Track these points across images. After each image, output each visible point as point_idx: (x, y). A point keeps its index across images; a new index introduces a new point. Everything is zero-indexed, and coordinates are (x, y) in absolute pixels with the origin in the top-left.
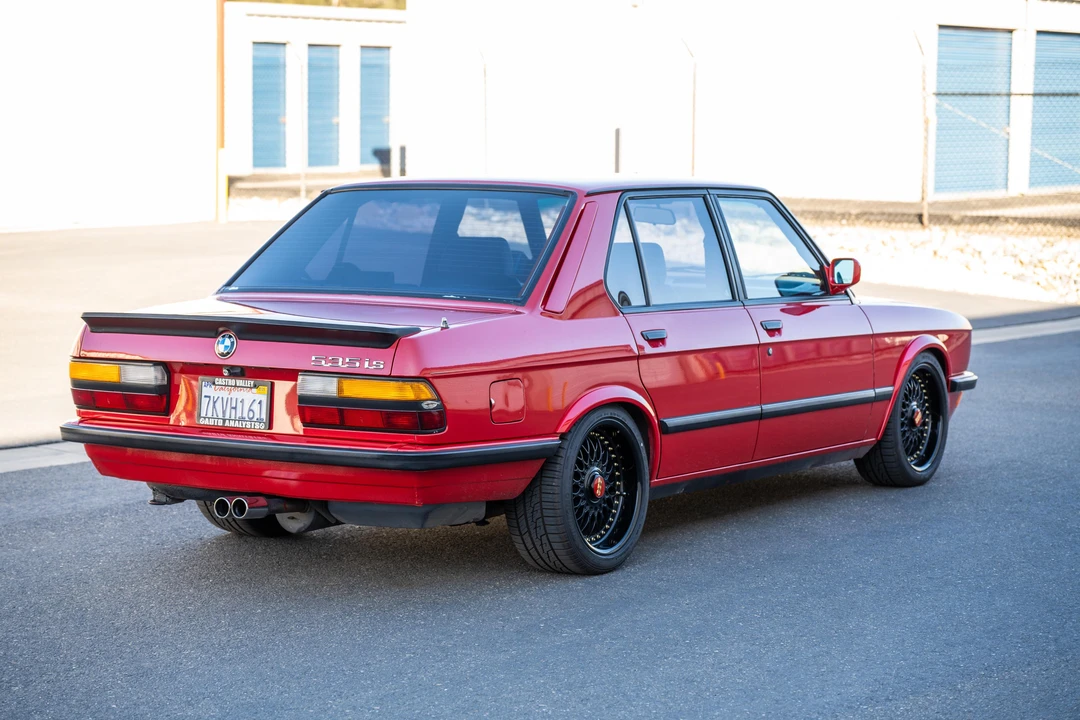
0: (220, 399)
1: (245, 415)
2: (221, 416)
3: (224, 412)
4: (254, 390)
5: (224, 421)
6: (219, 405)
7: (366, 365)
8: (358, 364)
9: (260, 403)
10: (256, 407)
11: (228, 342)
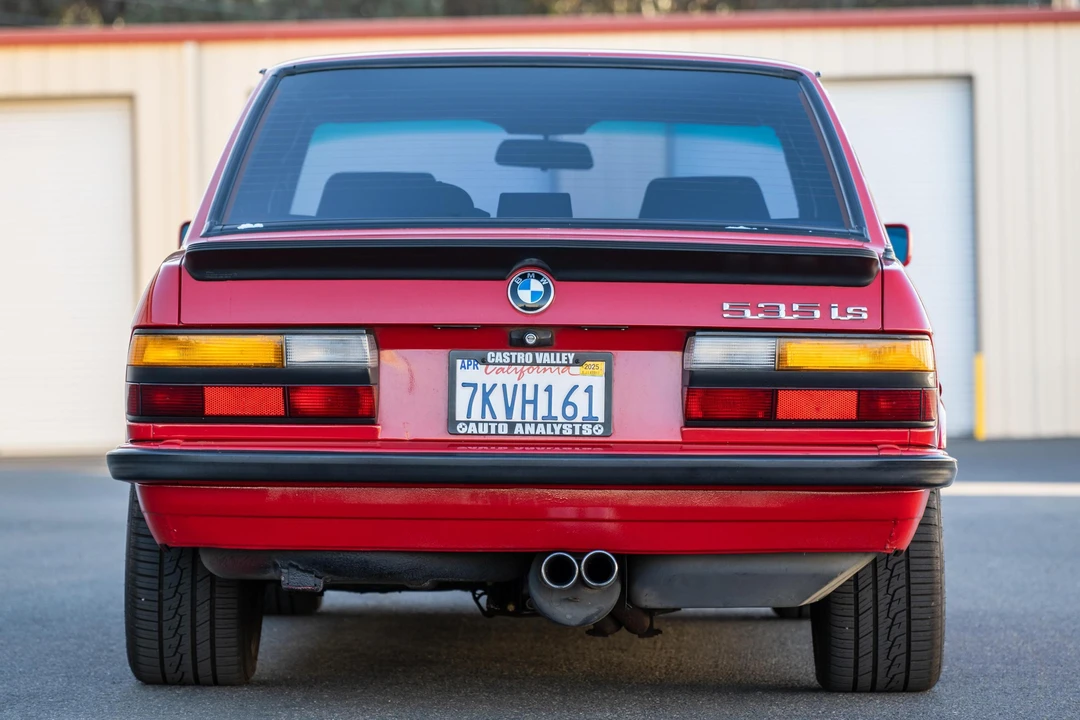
0: (498, 390)
1: (557, 411)
2: (501, 416)
3: (509, 410)
4: (575, 370)
5: (512, 426)
6: (496, 399)
7: (835, 314)
8: (817, 314)
9: (589, 390)
10: (578, 397)
11: (536, 285)
